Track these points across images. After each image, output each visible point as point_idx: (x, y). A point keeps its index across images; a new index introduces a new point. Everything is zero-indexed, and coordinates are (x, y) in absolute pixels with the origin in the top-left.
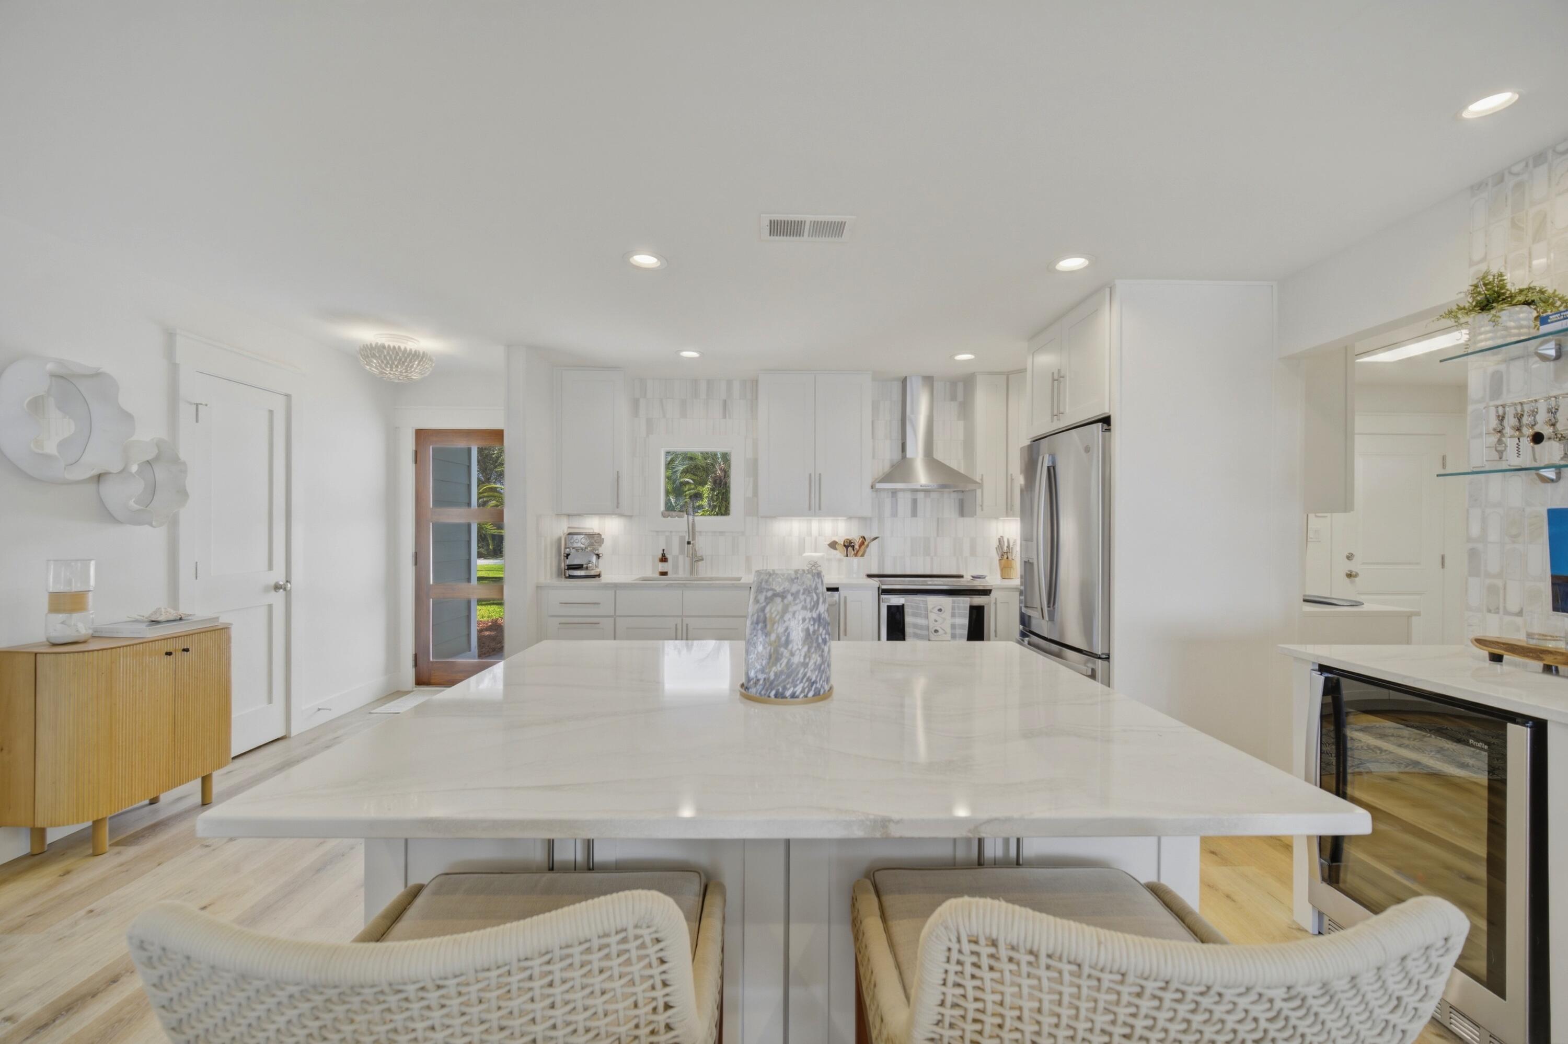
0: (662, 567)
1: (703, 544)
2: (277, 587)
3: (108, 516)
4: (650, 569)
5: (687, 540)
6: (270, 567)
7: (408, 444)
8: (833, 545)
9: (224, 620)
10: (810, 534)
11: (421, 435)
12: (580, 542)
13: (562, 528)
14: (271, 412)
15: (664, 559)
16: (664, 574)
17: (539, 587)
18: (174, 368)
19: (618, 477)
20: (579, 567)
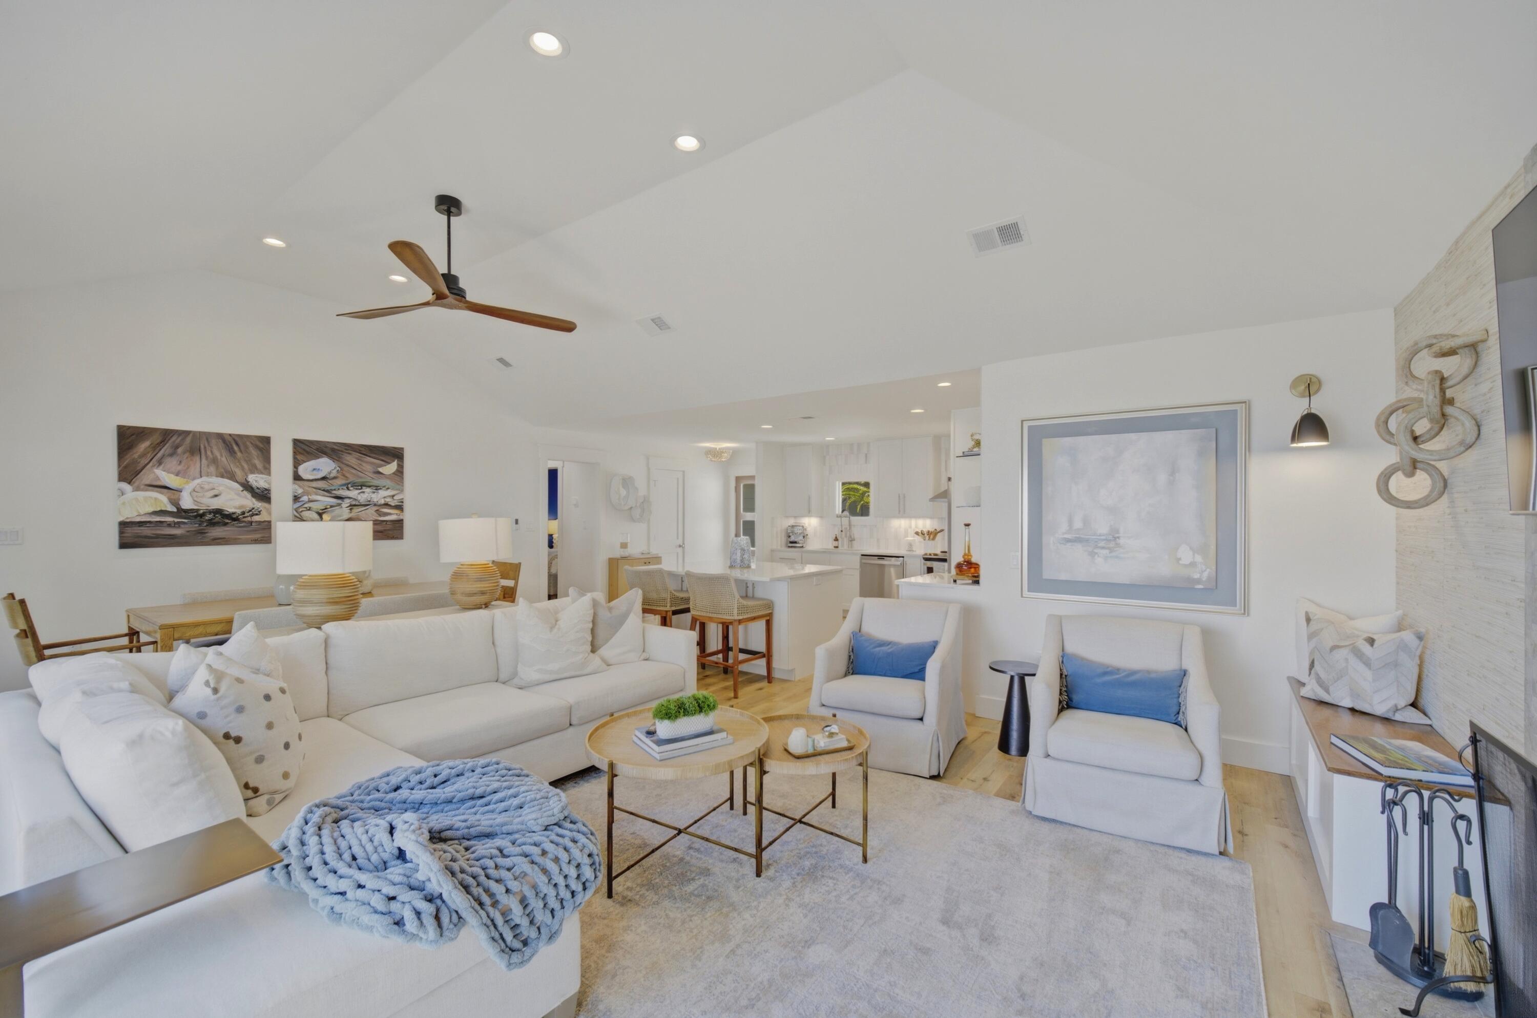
0: (836, 544)
1: (856, 532)
2: (680, 546)
3: (633, 520)
4: (830, 545)
5: (841, 529)
6: (678, 538)
7: (733, 484)
8: (917, 533)
9: (660, 555)
10: (910, 527)
11: (738, 479)
12: (796, 530)
13: (791, 522)
14: (678, 479)
15: (836, 539)
16: (837, 547)
17: (772, 551)
18: (649, 469)
19: (809, 498)
20: (795, 542)
